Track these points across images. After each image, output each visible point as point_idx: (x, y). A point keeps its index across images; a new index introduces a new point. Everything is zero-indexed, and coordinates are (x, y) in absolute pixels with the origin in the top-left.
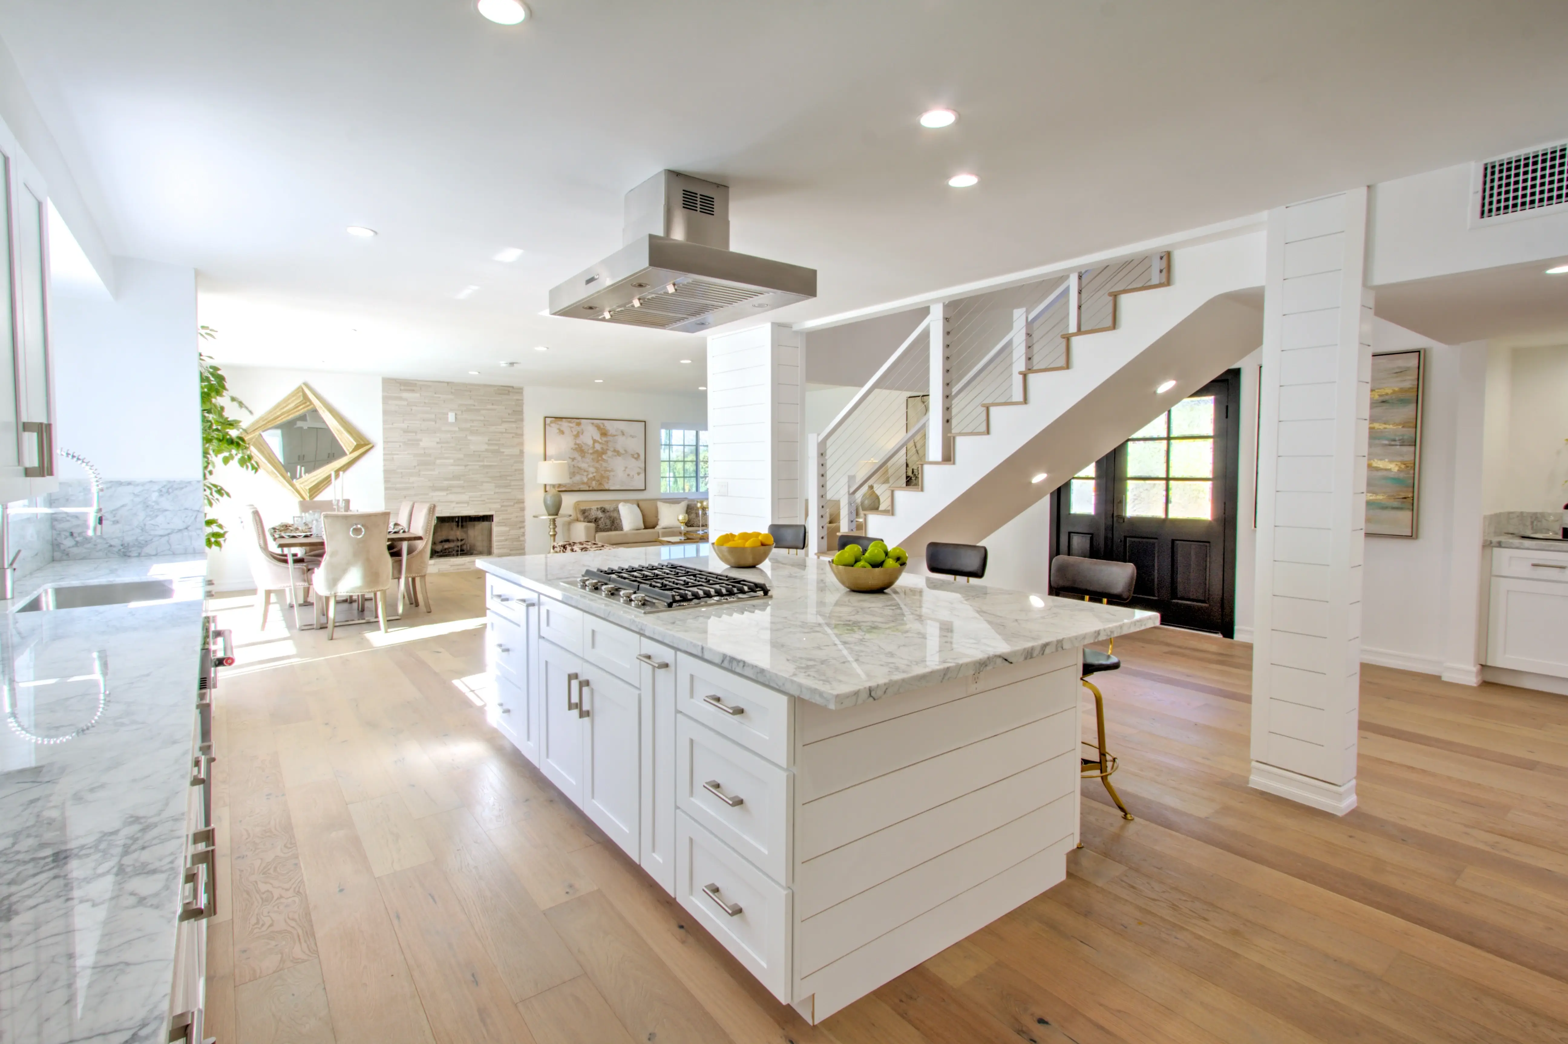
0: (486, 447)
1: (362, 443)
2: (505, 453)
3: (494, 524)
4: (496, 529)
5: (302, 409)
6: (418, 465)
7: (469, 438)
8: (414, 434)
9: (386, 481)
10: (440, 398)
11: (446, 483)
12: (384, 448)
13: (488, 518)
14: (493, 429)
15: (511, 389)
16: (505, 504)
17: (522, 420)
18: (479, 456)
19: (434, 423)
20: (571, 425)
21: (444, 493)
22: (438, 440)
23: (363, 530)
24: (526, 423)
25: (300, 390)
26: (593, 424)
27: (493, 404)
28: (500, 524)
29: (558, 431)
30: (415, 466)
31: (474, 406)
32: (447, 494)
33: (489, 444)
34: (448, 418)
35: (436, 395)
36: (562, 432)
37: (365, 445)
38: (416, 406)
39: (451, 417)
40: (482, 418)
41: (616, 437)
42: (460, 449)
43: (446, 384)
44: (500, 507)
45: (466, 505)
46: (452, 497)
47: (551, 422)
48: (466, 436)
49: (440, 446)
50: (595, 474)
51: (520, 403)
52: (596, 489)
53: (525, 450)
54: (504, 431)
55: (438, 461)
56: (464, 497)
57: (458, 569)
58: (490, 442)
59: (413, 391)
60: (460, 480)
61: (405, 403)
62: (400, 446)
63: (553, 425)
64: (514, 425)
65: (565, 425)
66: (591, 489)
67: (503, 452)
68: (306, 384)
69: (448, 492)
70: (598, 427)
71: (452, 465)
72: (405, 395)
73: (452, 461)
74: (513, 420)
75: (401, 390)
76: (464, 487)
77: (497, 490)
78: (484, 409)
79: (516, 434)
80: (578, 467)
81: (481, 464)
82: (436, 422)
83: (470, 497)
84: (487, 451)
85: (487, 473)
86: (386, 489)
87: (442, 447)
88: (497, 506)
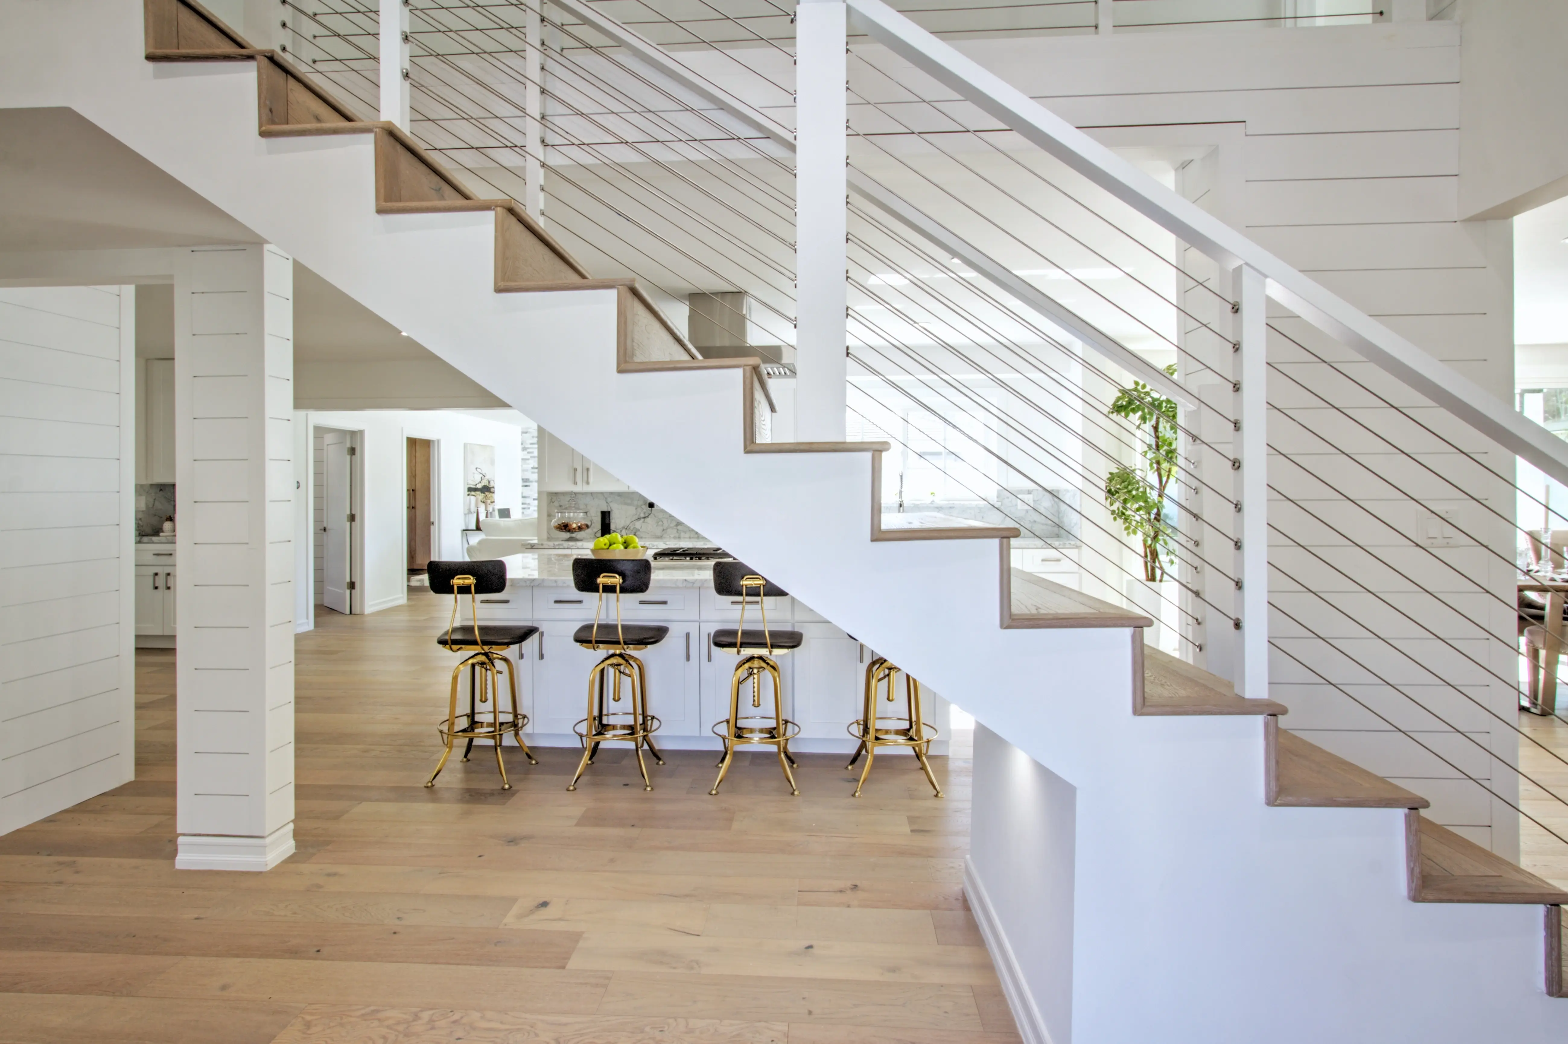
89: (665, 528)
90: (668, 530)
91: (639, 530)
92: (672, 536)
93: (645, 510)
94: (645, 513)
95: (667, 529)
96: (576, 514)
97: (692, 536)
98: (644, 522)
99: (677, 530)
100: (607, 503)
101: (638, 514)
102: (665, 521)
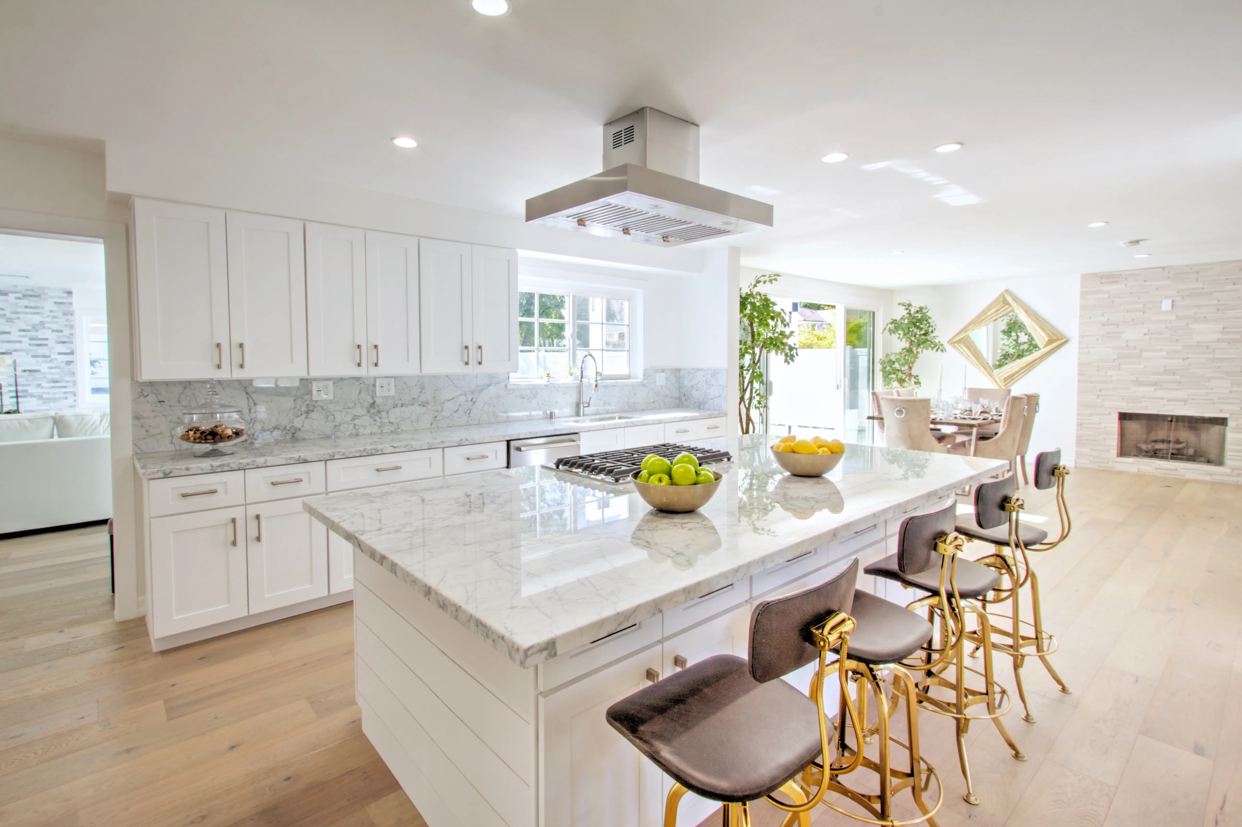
0: (1220, 336)
1: (1055, 338)
3: (1228, 429)
4: (1230, 435)
5: (1002, 312)
6: (1118, 358)
7: (1192, 326)
8: (1115, 327)
9: (1080, 374)
10: (1151, 285)
11: (1153, 378)
12: (1080, 342)
13: (1222, 422)
14: (1232, 313)
18: (1207, 347)
19: (1142, 313)
21: (1152, 389)
22: (1146, 332)
23: (904, 410)
25: (1002, 296)
27: (1234, 284)
28: (1239, 429)
30: (1114, 360)
31: (1203, 288)
32: (1155, 390)
33: (1223, 333)
34: (1161, 306)
35: (1146, 283)
37: (1058, 340)
38: (1119, 297)
39: (1166, 305)
40: (1215, 302)
42: (1177, 340)
43: (1161, 270)
44: (1238, 409)
45: (1183, 403)
46: (1160, 393)
48: (1188, 324)
49: (1147, 337)
55: (1145, 354)
56: (1180, 394)
57: (1165, 474)
58: (1226, 330)
59: (1117, 282)
60: (1174, 374)
61: (1106, 296)
62: (1097, 339)
68: (1007, 291)
69: (1157, 388)
71: (1164, 358)
72: (1106, 288)
73: (1165, 354)
75: (1101, 283)
76: (1180, 382)
77: (1235, 388)
78: (1219, 292)
81: (1210, 356)
82: (1144, 313)
83: (1188, 395)
84: (1219, 340)
85: (1219, 367)
86: (1080, 381)
87: (1150, 338)
88: (1236, 408)
89: (337, 424)
90: (342, 426)
91: (300, 429)
92: (348, 433)
93: (308, 402)
94: (308, 405)
95: (340, 425)
96: (226, 415)
97: (373, 431)
98: (306, 418)
99: (355, 425)
100: (247, 393)
101: (298, 407)
102: (337, 415)
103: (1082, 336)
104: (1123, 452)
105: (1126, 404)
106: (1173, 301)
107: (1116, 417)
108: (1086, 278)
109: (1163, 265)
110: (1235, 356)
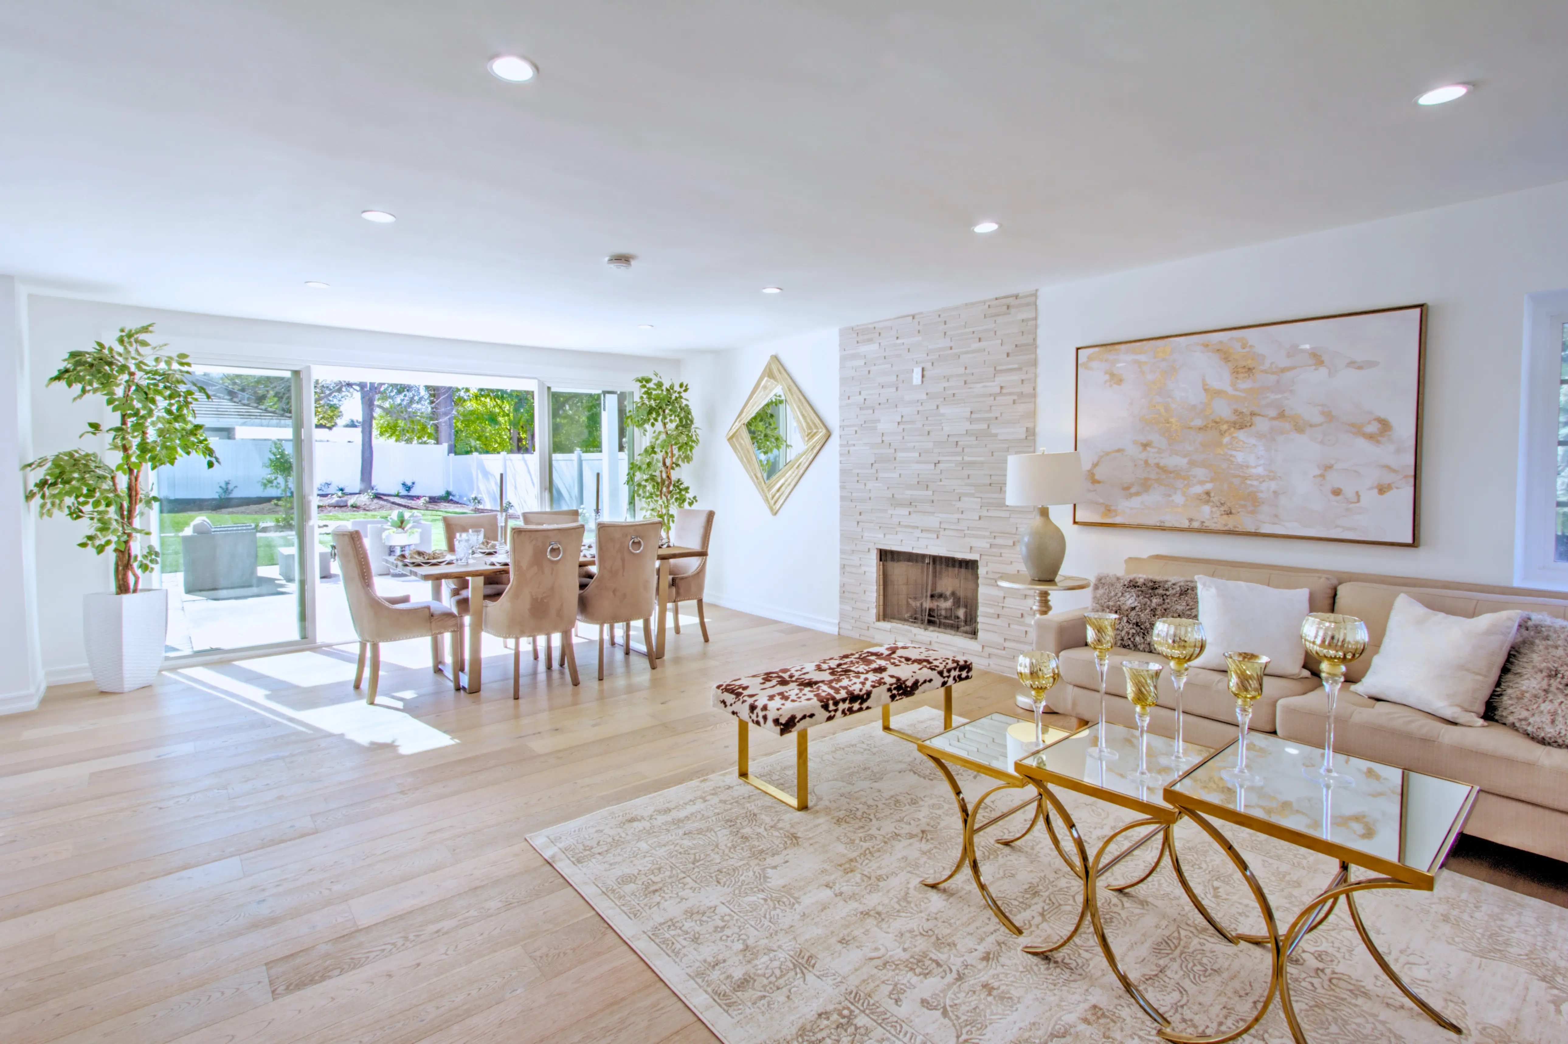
0: (967, 426)
1: (815, 430)
2: (1000, 437)
3: (979, 579)
4: (983, 587)
5: (769, 389)
6: (875, 462)
7: (942, 410)
8: (872, 411)
9: (843, 490)
10: (903, 344)
12: (841, 437)
13: (970, 565)
14: (978, 388)
15: (1012, 301)
16: (999, 541)
17: (1034, 363)
18: (957, 444)
19: (895, 390)
20: (1142, 358)
21: (907, 511)
22: (900, 420)
24: (1041, 369)
25: (769, 364)
26: (1206, 346)
27: (979, 340)
28: (989, 580)
29: (1107, 377)
30: (872, 465)
31: (951, 348)
32: (910, 513)
33: (971, 421)
34: (912, 378)
35: (899, 341)
36: (1116, 379)
37: (822, 432)
38: (874, 365)
39: (917, 376)
40: (961, 370)
41: (1289, 375)
42: (929, 433)
43: (911, 319)
44: (988, 546)
45: (936, 539)
46: (916, 520)
47: (1090, 358)
48: (938, 407)
49: (901, 428)
50: (1208, 486)
51: (1030, 328)
52: (1212, 526)
53: (1038, 430)
54: (998, 390)
55: (899, 456)
56: (932, 521)
58: (973, 416)
59: (871, 340)
60: (927, 488)
61: (862, 362)
62: (856, 432)
63: (1095, 364)
64: (1015, 377)
65: (1124, 360)
66: (1196, 525)
67: (996, 435)
68: (774, 357)
69: (911, 510)
70: (1224, 354)
71: (918, 462)
72: (864, 349)
73: (917, 455)
74: (1016, 366)
75: (858, 342)
76: (933, 502)
77: (983, 512)
78: (967, 353)
79: (1021, 395)
80: (1157, 465)
81: (960, 458)
82: (897, 389)
83: (942, 524)
84: (967, 433)
85: (969, 477)
86: (842, 498)
87: (903, 430)
88: (985, 544)
103: (842, 427)
104: (886, 613)
105: (882, 536)
106: (923, 369)
107: (874, 556)
108: (843, 333)
109: (913, 312)
110: (982, 459)
